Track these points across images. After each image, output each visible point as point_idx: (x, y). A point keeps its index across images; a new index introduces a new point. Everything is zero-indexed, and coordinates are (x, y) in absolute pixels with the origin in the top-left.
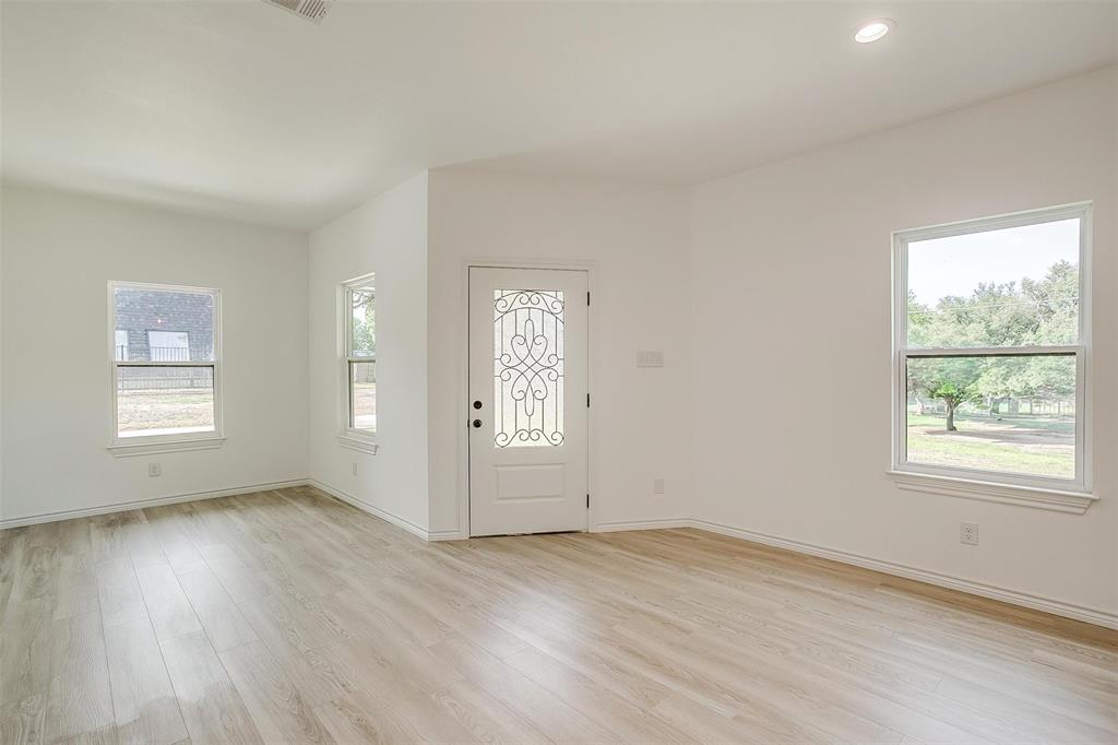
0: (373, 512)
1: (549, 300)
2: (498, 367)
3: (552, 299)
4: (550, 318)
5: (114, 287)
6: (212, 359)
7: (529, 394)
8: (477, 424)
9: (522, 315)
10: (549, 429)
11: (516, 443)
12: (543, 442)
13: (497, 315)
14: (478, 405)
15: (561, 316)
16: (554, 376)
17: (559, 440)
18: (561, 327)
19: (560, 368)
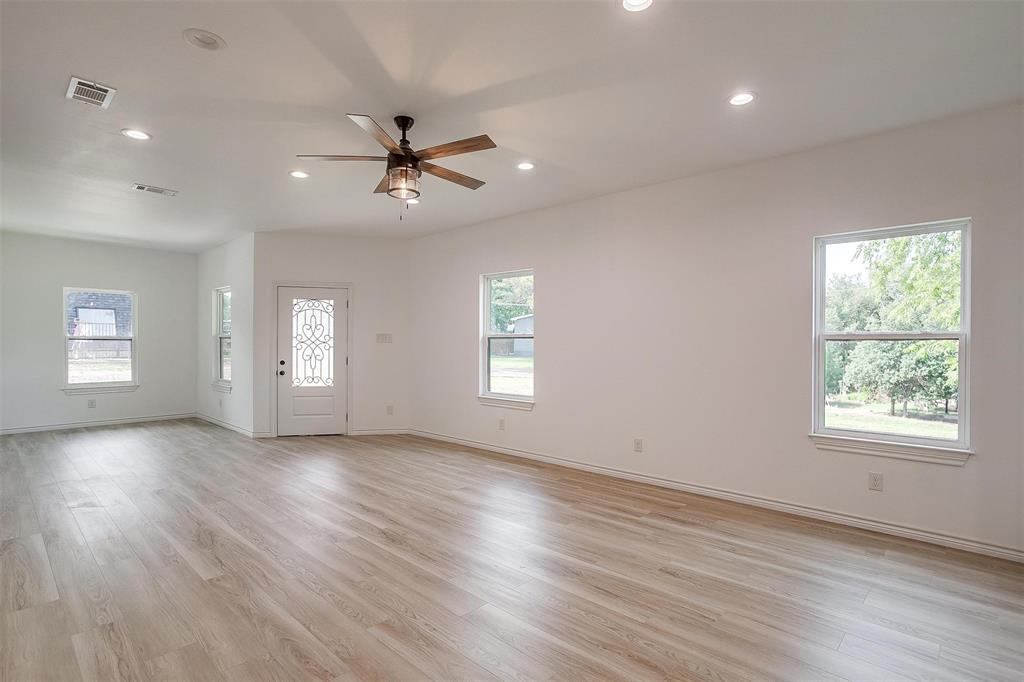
0: (227, 426)
1: (325, 305)
2: (295, 342)
3: (328, 304)
4: (325, 315)
5: (67, 291)
6: (131, 335)
7: (313, 357)
8: (282, 373)
9: (309, 313)
10: (325, 376)
11: (305, 384)
12: (321, 384)
13: (294, 313)
14: (282, 363)
15: (332, 314)
16: (327, 347)
17: (330, 383)
18: (332, 320)
19: (331, 343)
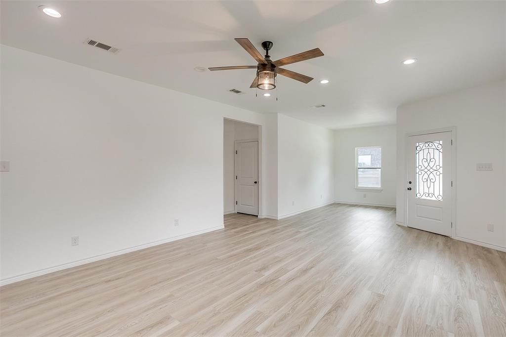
1: (436, 145)
2: (417, 170)
3: (438, 144)
4: (437, 152)
7: (429, 180)
8: (409, 189)
9: (426, 151)
10: (436, 194)
11: (424, 197)
12: (434, 198)
13: (417, 152)
14: (410, 182)
15: (441, 150)
16: (438, 173)
17: (440, 198)
18: (441, 154)
19: (441, 170)
